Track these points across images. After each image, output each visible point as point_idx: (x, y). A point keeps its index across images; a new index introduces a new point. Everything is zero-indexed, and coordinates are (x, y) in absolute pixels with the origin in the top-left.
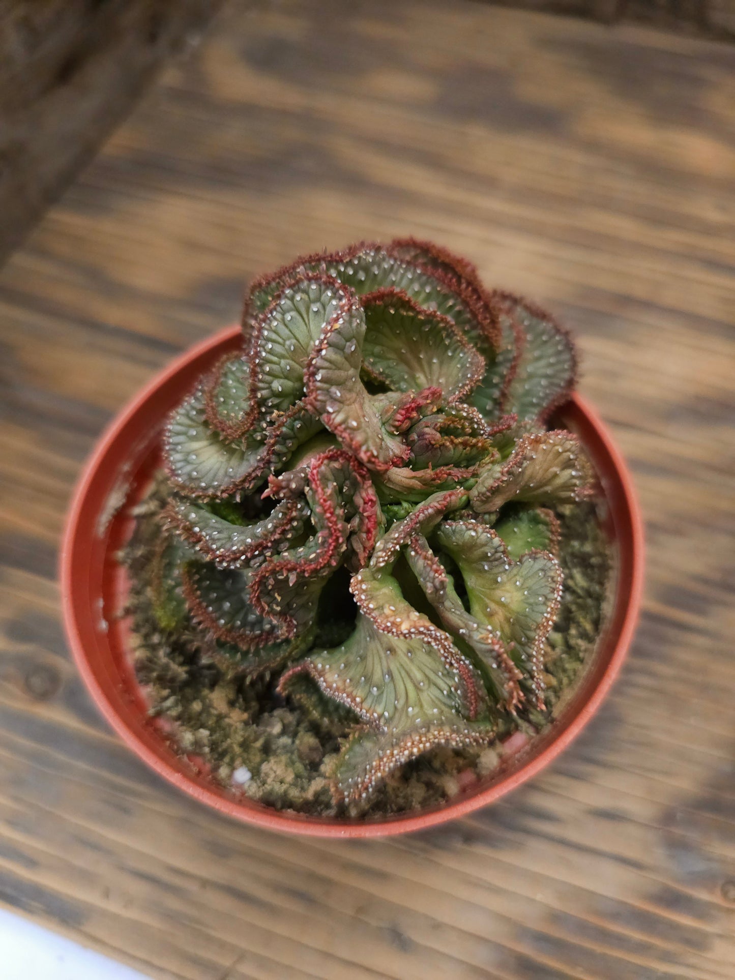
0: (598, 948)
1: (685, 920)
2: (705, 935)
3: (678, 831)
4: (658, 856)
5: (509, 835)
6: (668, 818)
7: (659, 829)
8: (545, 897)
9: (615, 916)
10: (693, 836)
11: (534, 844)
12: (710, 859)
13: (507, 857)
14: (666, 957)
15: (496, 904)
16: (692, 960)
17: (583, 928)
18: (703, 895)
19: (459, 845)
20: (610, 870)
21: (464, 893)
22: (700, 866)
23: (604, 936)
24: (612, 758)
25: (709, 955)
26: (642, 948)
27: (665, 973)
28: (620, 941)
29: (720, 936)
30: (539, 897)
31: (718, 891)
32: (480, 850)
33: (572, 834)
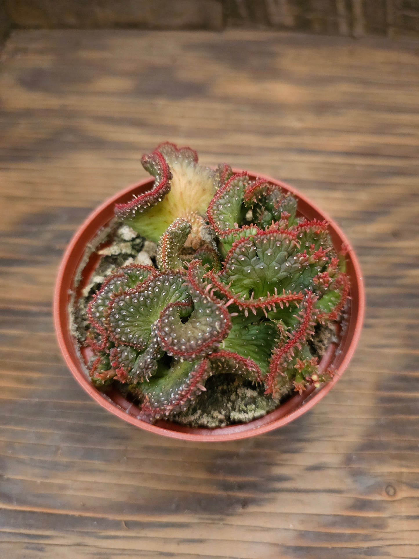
0: (329, 545)
1: (371, 514)
2: (383, 519)
3: (355, 466)
4: (348, 483)
5: (267, 496)
6: (348, 460)
7: (345, 468)
8: (293, 525)
9: (334, 524)
10: (364, 466)
11: (281, 496)
12: (376, 476)
13: (268, 508)
14: (366, 538)
15: (268, 537)
16: (380, 536)
17: (318, 536)
18: (377, 498)
19: (240, 510)
20: (325, 498)
21: (250, 536)
22: (371, 482)
23: (331, 537)
24: (312, 435)
25: (388, 530)
26: (352, 537)
27: (368, 548)
28: (340, 537)
29: (391, 517)
30: (291, 526)
31: (384, 493)
32: (252, 509)
33: (300, 485)
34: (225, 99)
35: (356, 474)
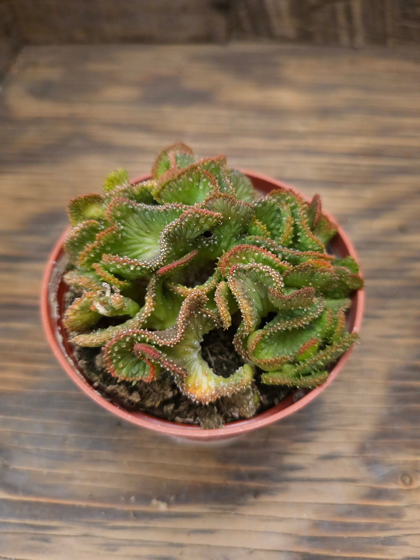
0: (345, 535)
1: (387, 504)
2: (399, 508)
3: (370, 455)
4: (363, 472)
5: (279, 485)
6: (362, 449)
7: (359, 456)
8: (307, 515)
9: (349, 513)
10: (378, 455)
11: (293, 486)
12: (391, 465)
13: (280, 498)
14: (383, 528)
15: (282, 527)
16: (397, 525)
17: (333, 526)
18: (392, 486)
19: (252, 500)
20: (339, 487)
21: (262, 527)
22: (386, 470)
23: (346, 527)
24: (323, 424)
25: (405, 519)
26: (369, 527)
27: (385, 538)
28: (355, 527)
29: (407, 506)
30: (305, 516)
31: (400, 482)
32: (264, 499)
33: (313, 474)
34: (230, 105)
35: (371, 463)
